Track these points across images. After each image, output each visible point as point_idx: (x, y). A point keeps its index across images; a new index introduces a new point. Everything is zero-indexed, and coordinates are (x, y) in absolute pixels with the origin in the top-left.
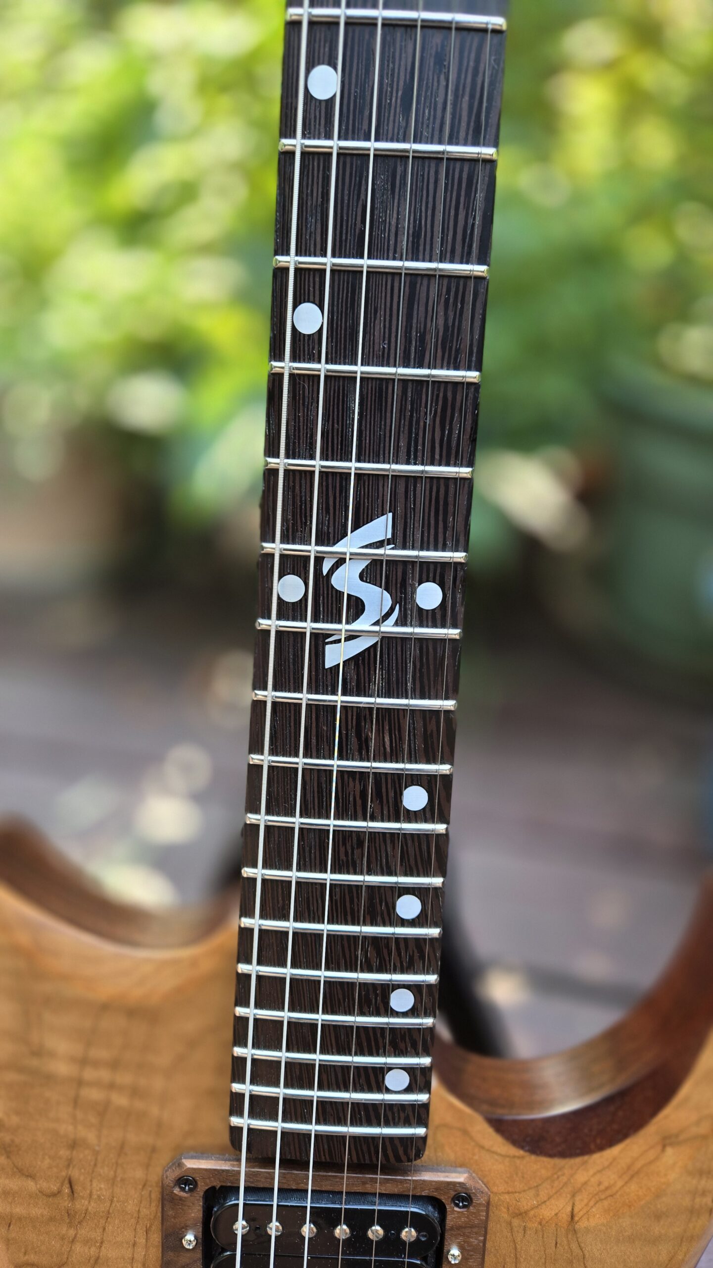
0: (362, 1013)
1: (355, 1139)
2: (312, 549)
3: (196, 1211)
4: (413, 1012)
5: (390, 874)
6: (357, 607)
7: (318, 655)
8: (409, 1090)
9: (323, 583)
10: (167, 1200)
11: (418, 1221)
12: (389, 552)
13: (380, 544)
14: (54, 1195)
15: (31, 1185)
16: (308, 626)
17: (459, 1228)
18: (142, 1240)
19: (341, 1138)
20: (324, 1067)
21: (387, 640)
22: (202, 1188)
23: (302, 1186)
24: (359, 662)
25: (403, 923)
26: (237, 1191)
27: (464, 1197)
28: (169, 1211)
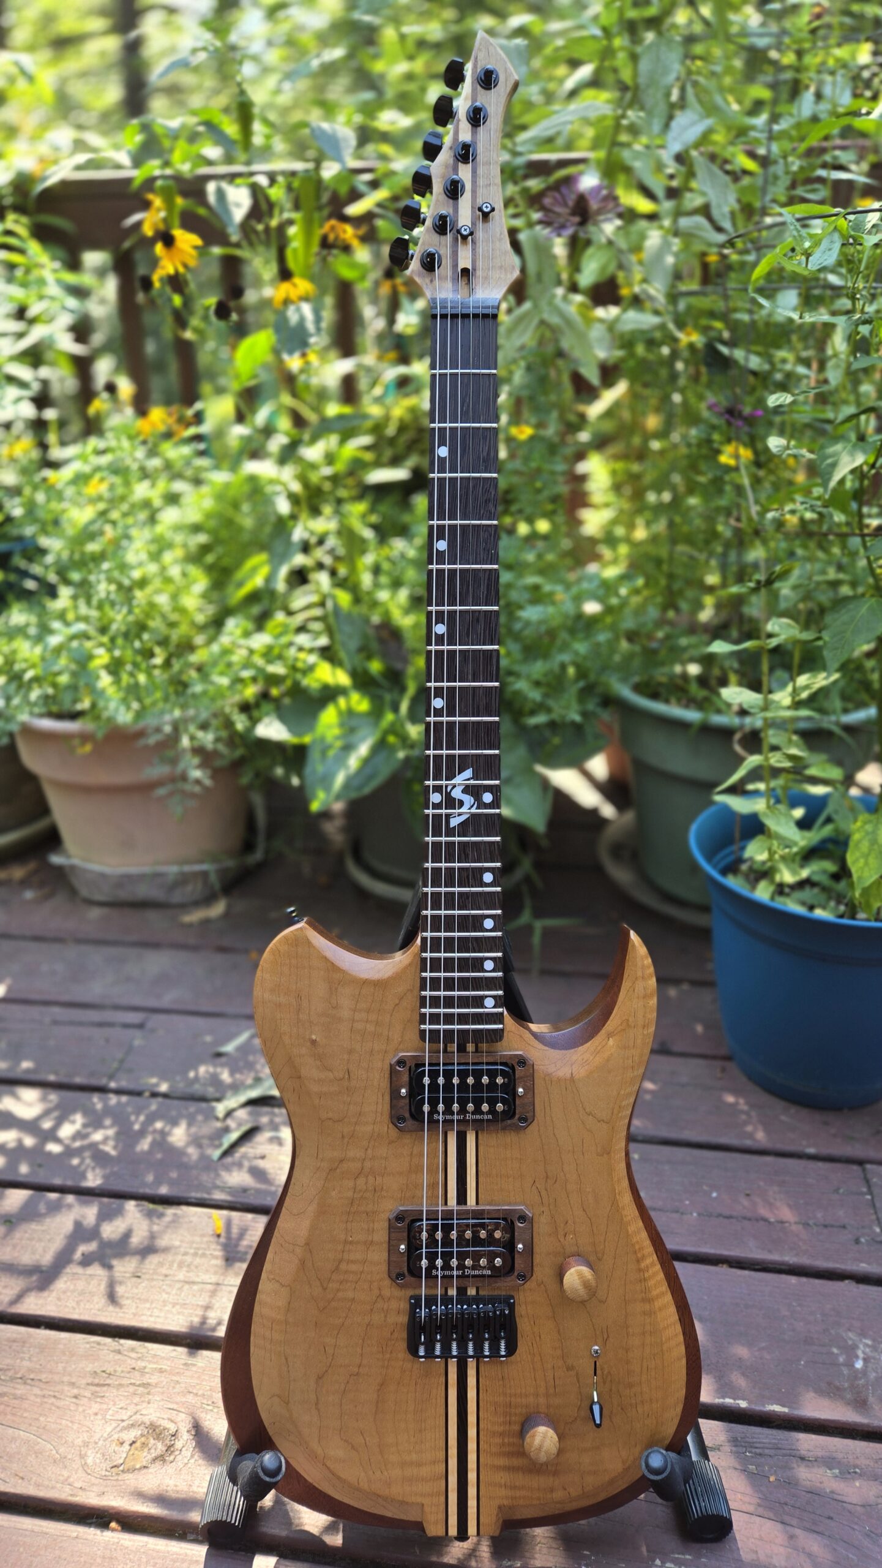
0: (473, 972)
1: (474, 1031)
2: (444, 783)
3: (405, 1078)
4: (493, 971)
5: (480, 909)
6: (461, 804)
7: (448, 822)
8: (494, 1007)
9: (448, 794)
10: (392, 1071)
11: (504, 1074)
12: (472, 782)
13: (468, 780)
14: (341, 1080)
15: (331, 1075)
16: (444, 811)
17: (521, 1078)
18: (380, 1101)
19: (468, 1031)
20: (459, 997)
21: (473, 815)
22: (408, 1065)
23: (452, 1061)
24: (462, 825)
25: (487, 931)
26: (424, 1065)
27: (522, 1061)
28: (394, 1079)
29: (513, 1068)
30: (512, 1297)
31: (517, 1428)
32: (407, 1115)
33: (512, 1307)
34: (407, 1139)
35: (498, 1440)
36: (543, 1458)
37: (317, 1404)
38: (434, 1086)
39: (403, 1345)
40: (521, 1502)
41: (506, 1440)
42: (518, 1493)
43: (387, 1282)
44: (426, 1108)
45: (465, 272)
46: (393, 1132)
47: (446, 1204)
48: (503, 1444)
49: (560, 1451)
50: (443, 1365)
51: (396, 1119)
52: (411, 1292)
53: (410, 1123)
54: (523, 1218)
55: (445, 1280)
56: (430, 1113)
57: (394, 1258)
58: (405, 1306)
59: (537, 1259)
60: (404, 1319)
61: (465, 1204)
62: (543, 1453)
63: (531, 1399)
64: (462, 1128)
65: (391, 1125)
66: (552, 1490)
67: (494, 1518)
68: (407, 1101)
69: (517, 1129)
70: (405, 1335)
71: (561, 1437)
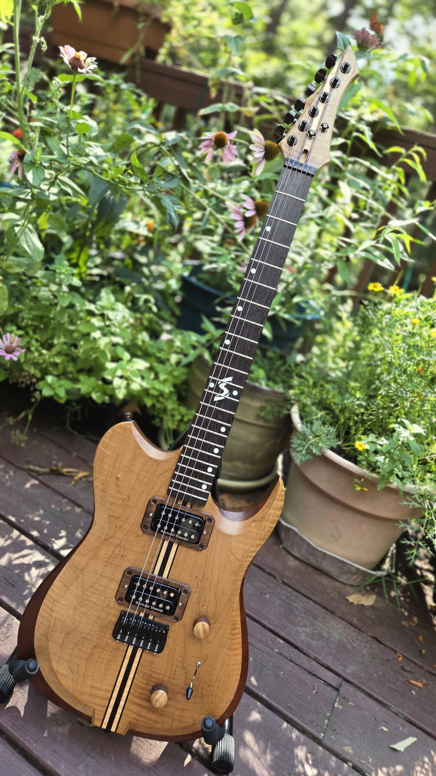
0: (201, 470)
1: (193, 498)
2: (218, 379)
3: (154, 509)
4: (211, 473)
5: (215, 443)
7: (213, 398)
8: (206, 490)
10: (149, 504)
11: (200, 522)
12: (231, 384)
13: (229, 382)
14: (124, 500)
15: (120, 496)
16: (213, 392)
17: (207, 527)
18: (139, 515)
19: (190, 496)
20: (191, 480)
21: (226, 399)
22: (158, 503)
23: (178, 508)
25: (215, 454)
26: (165, 506)
27: (210, 520)
28: (149, 507)
29: (205, 521)
30: (169, 627)
31: (150, 688)
32: (149, 526)
33: (167, 631)
34: (146, 537)
35: (140, 690)
36: (158, 705)
37: (62, 645)
38: (166, 517)
39: (111, 632)
40: (141, 723)
41: (143, 692)
42: (141, 719)
43: (114, 600)
44: (159, 526)
45: (306, 152)
46: (140, 532)
47: (153, 573)
48: (142, 693)
49: (166, 705)
50: (126, 647)
51: (143, 526)
52: (123, 608)
53: (149, 530)
54: (186, 592)
55: (141, 608)
56: (160, 529)
57: (120, 590)
58: (118, 614)
59: (186, 613)
60: (115, 620)
61: (162, 576)
62: (158, 703)
63: (161, 677)
64: (172, 541)
65: (140, 528)
66: (157, 722)
67: (126, 727)
68: (151, 519)
69: (198, 550)
70: (113, 627)
71: (169, 699)
